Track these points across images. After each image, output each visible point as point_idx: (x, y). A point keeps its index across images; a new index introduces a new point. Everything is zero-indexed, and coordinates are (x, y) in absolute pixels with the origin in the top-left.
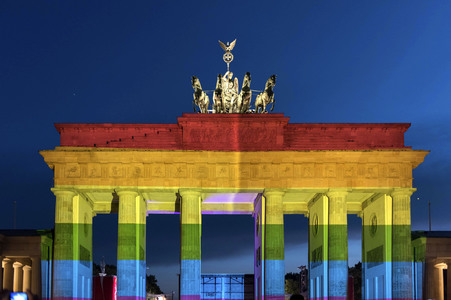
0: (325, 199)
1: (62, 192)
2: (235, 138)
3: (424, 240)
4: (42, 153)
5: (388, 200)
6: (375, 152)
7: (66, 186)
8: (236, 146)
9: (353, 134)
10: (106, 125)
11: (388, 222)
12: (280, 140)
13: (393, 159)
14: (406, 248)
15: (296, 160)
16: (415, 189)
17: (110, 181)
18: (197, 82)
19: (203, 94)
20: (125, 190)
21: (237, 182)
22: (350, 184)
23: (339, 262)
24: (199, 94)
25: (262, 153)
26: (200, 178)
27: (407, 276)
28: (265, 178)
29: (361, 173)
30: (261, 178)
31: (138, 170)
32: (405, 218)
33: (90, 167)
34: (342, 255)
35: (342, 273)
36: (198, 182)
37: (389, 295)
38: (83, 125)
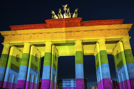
0: (98, 44)
1: (6, 45)
5: (121, 43)
7: (7, 42)
10: (24, 25)
11: (122, 50)
13: (120, 27)
16: (130, 37)
17: (21, 40)
18: (53, 12)
20: (26, 42)
21: (64, 38)
23: (105, 65)
24: (54, 15)
28: (74, 37)
29: (109, 33)
32: (128, 47)
33: (16, 36)
34: (106, 62)
35: (106, 69)
36: (51, 39)
37: (128, 78)
38: (18, 26)
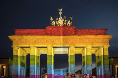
0: (86, 49)
1: (15, 47)
2: (61, 33)
3: (112, 59)
4: (9, 36)
5: (102, 49)
6: (99, 36)
7: (16, 45)
8: (62, 34)
9: (93, 32)
10: (27, 29)
11: (102, 55)
12: (73, 33)
13: (104, 38)
14: (107, 61)
15: (78, 38)
16: (110, 46)
17: (28, 44)
18: (52, 18)
19: (53, 22)
20: (32, 46)
21: (62, 44)
22: (92, 44)
23: (89, 65)
24: (52, 21)
25: (69, 36)
26: (52, 43)
27: (108, 69)
29: (95, 41)
30: (69, 43)
31: (35, 41)
32: (107, 53)
33: (22, 40)
34: (90, 63)
35: (90, 68)
36: (52, 44)
37: (103, 74)
38: (21, 29)
